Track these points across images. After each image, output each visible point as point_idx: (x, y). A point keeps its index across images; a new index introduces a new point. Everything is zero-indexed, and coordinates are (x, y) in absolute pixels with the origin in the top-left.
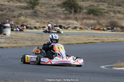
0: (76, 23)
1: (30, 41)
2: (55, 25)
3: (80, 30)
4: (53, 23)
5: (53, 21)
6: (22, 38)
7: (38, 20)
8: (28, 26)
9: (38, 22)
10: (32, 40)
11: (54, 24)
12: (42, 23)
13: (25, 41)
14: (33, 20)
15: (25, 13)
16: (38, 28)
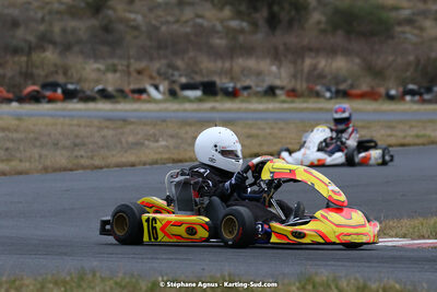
0: (274, 68)
1: (64, 152)
2: (183, 80)
3: (289, 99)
4: (176, 73)
5: (179, 63)
6: (36, 139)
7: (116, 61)
8: (70, 87)
9: (115, 71)
10: (76, 145)
11: (181, 76)
12: (129, 74)
13: (44, 152)
14: (92, 61)
15: (64, 31)
16: (115, 93)
